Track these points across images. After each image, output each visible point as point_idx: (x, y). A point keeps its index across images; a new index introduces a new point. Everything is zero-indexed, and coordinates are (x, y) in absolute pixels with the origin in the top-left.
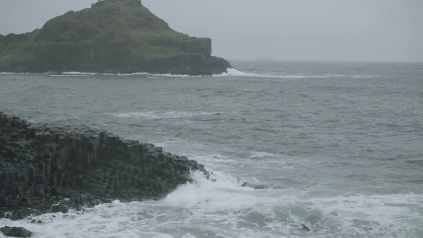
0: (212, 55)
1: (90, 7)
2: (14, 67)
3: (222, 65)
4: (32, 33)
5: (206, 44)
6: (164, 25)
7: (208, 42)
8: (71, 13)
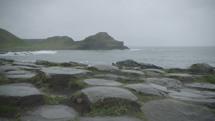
0: (124, 45)
1: (95, 35)
2: (79, 49)
3: (126, 48)
5: (122, 43)
6: (113, 39)
7: (123, 42)
8: (91, 36)
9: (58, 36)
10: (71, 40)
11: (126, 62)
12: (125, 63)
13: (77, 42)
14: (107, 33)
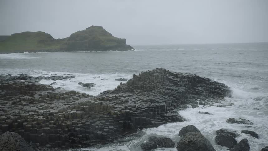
0: (126, 44)
1: (86, 29)
2: (61, 50)
4: (66, 38)
5: (124, 41)
6: (110, 35)
8: (79, 31)
9: (30, 32)
10: (49, 37)
11: (157, 72)
12: (155, 74)
13: (59, 40)
14: (101, 27)
